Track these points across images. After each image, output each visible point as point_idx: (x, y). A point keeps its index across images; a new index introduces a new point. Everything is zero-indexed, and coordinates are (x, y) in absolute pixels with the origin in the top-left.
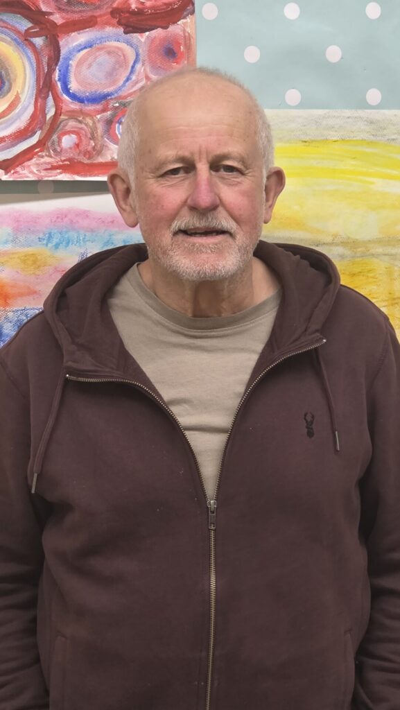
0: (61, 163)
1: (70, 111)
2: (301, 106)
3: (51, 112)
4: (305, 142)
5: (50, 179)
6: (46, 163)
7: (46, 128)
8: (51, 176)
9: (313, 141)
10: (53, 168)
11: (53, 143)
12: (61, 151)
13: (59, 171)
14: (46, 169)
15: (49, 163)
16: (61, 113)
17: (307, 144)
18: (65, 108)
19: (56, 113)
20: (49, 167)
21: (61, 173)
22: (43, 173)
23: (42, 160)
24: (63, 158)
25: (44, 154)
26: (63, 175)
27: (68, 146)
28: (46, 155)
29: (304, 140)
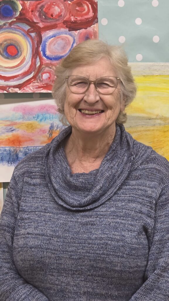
0: (43, 85)
1: (46, 64)
2: (143, 61)
3: (38, 64)
4: (144, 76)
5: (38, 92)
6: (36, 85)
7: (36, 71)
8: (38, 91)
9: (148, 76)
10: (39, 87)
11: (39, 77)
12: (43, 80)
13: (42, 89)
14: (36, 88)
15: (37, 85)
16: (42, 64)
17: (145, 77)
18: (44, 62)
19: (40, 64)
20: (38, 87)
21: (42, 90)
22: (35, 90)
23: (35, 84)
24: (43, 83)
25: (35, 82)
26: (44, 90)
27: (46, 78)
28: (37, 82)
29: (144, 75)
